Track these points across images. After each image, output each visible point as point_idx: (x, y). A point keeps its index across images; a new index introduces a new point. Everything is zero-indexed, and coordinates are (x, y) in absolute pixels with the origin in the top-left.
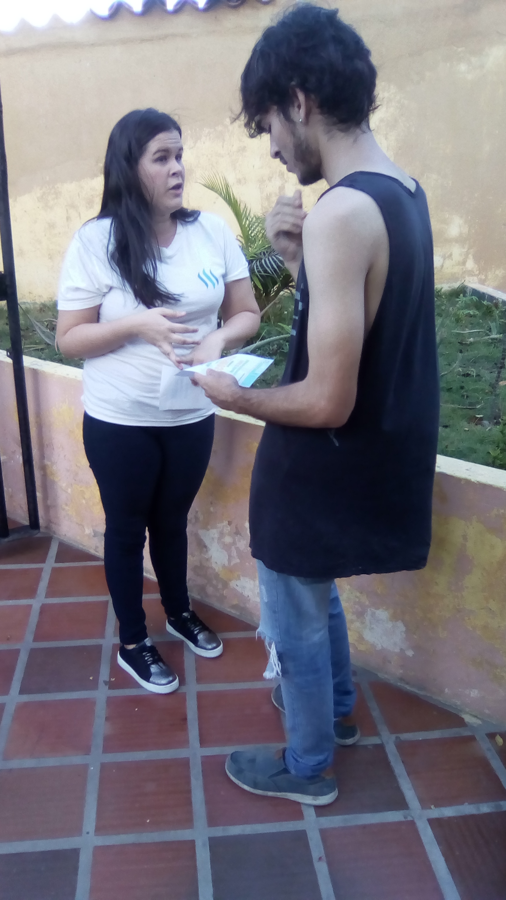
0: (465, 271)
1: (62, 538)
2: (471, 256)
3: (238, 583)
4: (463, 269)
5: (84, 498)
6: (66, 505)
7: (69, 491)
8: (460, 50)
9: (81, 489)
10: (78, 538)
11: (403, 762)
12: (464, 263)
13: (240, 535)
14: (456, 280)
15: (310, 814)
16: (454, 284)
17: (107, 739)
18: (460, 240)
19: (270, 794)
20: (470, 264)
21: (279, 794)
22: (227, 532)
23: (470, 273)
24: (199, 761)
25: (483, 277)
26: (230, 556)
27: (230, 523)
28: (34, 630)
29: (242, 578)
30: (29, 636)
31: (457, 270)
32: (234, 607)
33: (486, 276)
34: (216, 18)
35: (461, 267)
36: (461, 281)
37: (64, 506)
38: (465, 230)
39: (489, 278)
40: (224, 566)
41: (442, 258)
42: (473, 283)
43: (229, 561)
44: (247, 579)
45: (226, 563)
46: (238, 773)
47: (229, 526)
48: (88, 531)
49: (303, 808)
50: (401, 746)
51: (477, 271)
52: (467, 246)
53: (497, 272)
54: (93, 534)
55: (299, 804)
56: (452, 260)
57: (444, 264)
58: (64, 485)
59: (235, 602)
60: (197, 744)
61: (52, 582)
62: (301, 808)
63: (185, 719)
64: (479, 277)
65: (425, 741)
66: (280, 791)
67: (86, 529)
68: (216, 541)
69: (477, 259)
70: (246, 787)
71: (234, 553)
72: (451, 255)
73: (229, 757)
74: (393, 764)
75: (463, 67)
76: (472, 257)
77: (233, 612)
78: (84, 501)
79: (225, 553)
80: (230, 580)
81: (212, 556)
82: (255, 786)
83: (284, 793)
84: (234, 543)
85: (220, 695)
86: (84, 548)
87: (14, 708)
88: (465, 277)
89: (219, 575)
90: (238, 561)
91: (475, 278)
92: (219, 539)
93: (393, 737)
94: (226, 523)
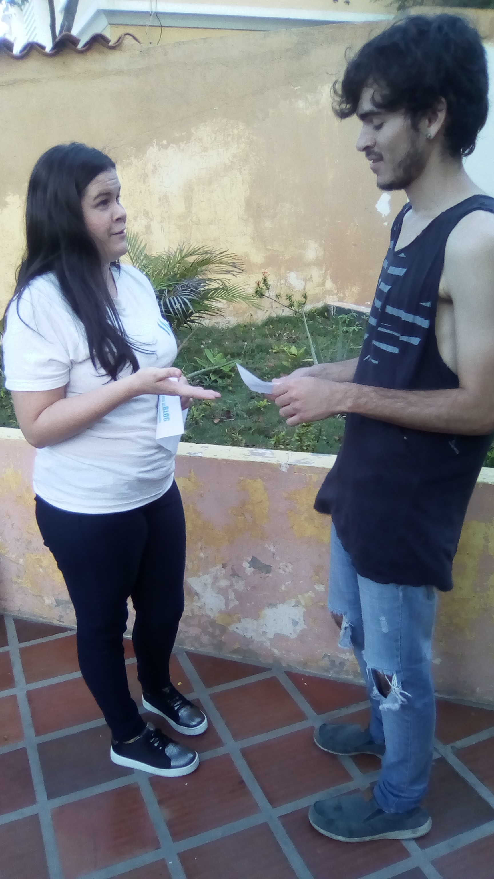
0: (325, 292)
1: (15, 614)
2: (328, 277)
3: (239, 626)
4: (323, 289)
5: (41, 567)
6: (18, 577)
7: (21, 561)
8: (296, 88)
9: (37, 557)
10: (37, 610)
11: (471, 771)
12: (323, 284)
13: (238, 575)
14: (318, 300)
15: (413, 847)
16: (317, 304)
17: (171, 825)
18: (318, 263)
19: (368, 838)
20: (329, 285)
21: (377, 837)
22: (222, 574)
23: (330, 293)
24: (279, 823)
25: (342, 295)
26: (227, 600)
27: (224, 566)
28: (31, 722)
29: (242, 620)
30: (29, 731)
31: (318, 290)
32: (235, 651)
33: (344, 294)
34: (64, 63)
35: (321, 288)
36: (323, 301)
37: (15, 579)
38: (321, 253)
39: (347, 295)
40: (220, 612)
41: (303, 281)
42: (334, 302)
43: (227, 605)
44: (249, 620)
45: (223, 607)
46: (329, 825)
47: (223, 569)
48: (48, 601)
49: (404, 843)
50: (460, 754)
51: (335, 290)
52: (324, 268)
53: (353, 289)
54: (55, 604)
55: (398, 841)
56: (313, 282)
57: (306, 287)
58: (14, 556)
59: (237, 646)
60: (269, 806)
61: (26, 665)
62: (402, 845)
63: (242, 782)
64: (338, 296)
65: (479, 744)
66: (378, 833)
67: (46, 600)
68: (209, 586)
69: (334, 280)
70: (340, 838)
71: (232, 595)
72: (311, 277)
73: (311, 810)
74: (462, 774)
75: (301, 104)
76: (330, 278)
77: (236, 657)
78: (41, 570)
79: (222, 598)
80: (229, 624)
81: (206, 603)
82: (351, 834)
83: (381, 835)
84: (231, 585)
85: (264, 746)
86: (45, 620)
87: (50, 817)
88: (326, 297)
89: (215, 621)
90: (237, 603)
91: (335, 297)
92: (213, 584)
93: (449, 747)
94: (220, 566)
